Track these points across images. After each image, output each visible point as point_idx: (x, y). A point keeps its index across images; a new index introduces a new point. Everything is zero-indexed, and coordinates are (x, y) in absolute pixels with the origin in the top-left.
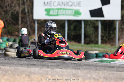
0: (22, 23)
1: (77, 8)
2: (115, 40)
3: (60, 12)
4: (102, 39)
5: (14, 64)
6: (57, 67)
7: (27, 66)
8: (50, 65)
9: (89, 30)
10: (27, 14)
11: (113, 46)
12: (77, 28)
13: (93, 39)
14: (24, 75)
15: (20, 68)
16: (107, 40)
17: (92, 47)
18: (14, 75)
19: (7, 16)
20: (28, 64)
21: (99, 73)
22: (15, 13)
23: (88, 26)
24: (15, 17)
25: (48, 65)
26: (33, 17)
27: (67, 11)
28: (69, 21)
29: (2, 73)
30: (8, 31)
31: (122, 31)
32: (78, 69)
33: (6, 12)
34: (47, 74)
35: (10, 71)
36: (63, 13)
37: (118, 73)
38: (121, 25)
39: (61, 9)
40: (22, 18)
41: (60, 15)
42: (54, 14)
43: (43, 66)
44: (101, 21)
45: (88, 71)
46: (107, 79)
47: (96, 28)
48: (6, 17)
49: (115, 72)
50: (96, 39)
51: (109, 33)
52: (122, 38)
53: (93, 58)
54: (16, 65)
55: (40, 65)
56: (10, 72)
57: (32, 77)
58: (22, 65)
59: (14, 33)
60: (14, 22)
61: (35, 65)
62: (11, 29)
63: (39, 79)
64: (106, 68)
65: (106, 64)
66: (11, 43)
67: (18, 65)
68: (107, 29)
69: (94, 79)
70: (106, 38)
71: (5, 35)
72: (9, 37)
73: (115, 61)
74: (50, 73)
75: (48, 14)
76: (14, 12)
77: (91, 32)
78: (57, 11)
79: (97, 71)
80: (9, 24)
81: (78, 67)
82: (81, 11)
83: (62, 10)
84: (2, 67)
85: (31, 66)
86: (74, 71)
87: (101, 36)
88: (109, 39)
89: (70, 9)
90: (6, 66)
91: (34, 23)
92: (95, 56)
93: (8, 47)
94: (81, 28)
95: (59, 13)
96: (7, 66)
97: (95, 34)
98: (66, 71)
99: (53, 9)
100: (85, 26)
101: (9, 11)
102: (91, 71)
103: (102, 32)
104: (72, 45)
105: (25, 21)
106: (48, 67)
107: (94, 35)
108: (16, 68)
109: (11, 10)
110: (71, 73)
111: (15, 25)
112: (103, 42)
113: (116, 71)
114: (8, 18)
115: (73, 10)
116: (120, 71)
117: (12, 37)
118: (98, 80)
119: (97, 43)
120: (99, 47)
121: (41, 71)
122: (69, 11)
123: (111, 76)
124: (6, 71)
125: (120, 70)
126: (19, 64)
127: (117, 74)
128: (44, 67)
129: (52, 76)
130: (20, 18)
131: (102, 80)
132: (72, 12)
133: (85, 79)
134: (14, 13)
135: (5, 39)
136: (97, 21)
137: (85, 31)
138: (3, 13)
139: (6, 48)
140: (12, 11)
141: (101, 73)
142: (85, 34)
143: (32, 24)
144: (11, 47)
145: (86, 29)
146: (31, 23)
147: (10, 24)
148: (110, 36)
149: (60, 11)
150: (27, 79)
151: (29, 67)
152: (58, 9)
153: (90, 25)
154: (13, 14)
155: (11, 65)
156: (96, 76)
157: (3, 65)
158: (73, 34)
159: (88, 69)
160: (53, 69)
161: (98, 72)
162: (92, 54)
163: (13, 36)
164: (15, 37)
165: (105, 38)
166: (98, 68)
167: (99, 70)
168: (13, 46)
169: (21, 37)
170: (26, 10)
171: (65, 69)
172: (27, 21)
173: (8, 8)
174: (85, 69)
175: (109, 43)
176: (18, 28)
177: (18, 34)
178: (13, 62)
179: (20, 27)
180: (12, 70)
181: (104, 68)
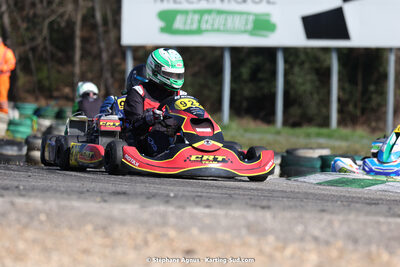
0: (82, 57)
1: (261, 9)
2: (385, 113)
3: (207, 22)
4: (340, 111)
5: (56, 191)
6: (197, 200)
7: (98, 199)
8: (172, 195)
9: (300, 80)
10: (101, 29)
12: (260, 75)
13: (312, 109)
14: (89, 228)
15: (76, 204)
16: (358, 113)
17: (308, 135)
18: (56, 226)
19: (36, 33)
20: (101, 192)
21: (330, 223)
22: (63, 24)
23: (296, 69)
24: (62, 39)
25: (168, 196)
26: (119, 39)
28: (235, 51)
29: (18, 221)
30: (40, 82)
32: (263, 208)
33: (33, 22)
34: (165, 224)
35: (44, 212)
36: (216, 27)
37: (391, 220)
39: (209, 12)
40: (84, 40)
41: (207, 31)
42: (187, 28)
43: (151, 196)
44: (339, 50)
45: (295, 214)
46: (355, 241)
47: (324, 75)
48: (33, 39)
49: (382, 219)
50: (324, 110)
51: (365, 91)
53: (312, 171)
54: (65, 196)
55: (142, 194)
56: (43, 217)
57: (116, 234)
58: (82, 193)
59: (57, 89)
60: (60, 54)
61: (124, 193)
62: (48, 78)
63: (139, 241)
64: (353, 205)
65: (355, 192)
66: (47, 123)
67: (69, 195)
68: (360, 77)
69: (316, 239)
70: (355, 106)
71: (30, 98)
72: (43, 102)
73: (383, 182)
74: (172, 220)
75: (168, 29)
76: (59, 20)
77: (308, 87)
78: (196, 17)
79: (324, 213)
80: (41, 60)
81: (265, 203)
82: (274, 19)
83: (213, 16)
84: (20, 201)
85: (113, 198)
86: (251, 215)
87: (339, 100)
88: (363, 111)
89: (241, 13)
90: (30, 197)
91: (124, 57)
92: (318, 164)
93: (39, 135)
94: (274, 73)
95: (204, 27)
96: (36, 197)
97: (318, 93)
98: (226, 215)
99: (185, 12)
100: (287, 67)
101: (44, 19)
102: (307, 216)
103: (341, 88)
104: (246, 130)
105: (95, 50)
106: (167, 200)
107: (316, 97)
108: (64, 203)
109: (48, 17)
110: (242, 222)
111: (60, 62)
113: (387, 216)
114: (39, 40)
115: (248, 14)
116: (399, 216)
117: (53, 103)
118: (327, 243)
119: (325, 122)
120: (330, 136)
121: (145, 216)
122: (237, 19)
123: (370, 231)
124: (32, 215)
125: (399, 213)
126: (73, 191)
127: (389, 224)
128: (152, 200)
129: (181, 229)
130: (78, 43)
131: (340, 244)
133: (285, 242)
134: (59, 23)
135: (30, 108)
136: (327, 50)
137: (287, 82)
138: (24, 26)
139: (31, 140)
140: (52, 18)
141: (337, 220)
142: (286, 94)
143: (117, 60)
145: (290, 77)
146: (113, 56)
147: (45, 61)
148: (369, 99)
149: (206, 17)
150: (99, 240)
151: (105, 201)
152: (202, 13)
153: (302, 63)
154: (56, 27)
155: (49, 194)
156: (323, 230)
157: (22, 196)
158: (247, 92)
159: (296, 207)
160: (183, 207)
161: (327, 217)
162: (310, 159)
163: (56, 98)
164: (62, 102)
165: (351, 107)
166: (329, 204)
167: (332, 213)
168: (55, 132)
169: (80, 103)
170: (98, 16)
171: (221, 208)
172: (100, 51)
173: (40, 9)
174: (284, 208)
175: (363, 123)
176: (72, 74)
177: (71, 95)
178: (54, 183)
179: (77, 70)
180: (50, 210)
181: (349, 206)
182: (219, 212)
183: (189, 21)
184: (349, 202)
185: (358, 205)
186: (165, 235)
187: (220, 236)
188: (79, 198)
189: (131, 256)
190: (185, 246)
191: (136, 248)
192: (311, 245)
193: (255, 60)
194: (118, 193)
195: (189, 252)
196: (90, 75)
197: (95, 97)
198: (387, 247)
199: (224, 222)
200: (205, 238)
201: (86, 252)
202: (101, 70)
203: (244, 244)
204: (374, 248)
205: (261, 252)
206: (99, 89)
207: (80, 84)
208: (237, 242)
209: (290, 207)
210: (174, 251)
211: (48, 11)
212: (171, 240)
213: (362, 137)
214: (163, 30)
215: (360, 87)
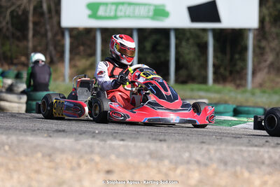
0: (34, 36)
2: (246, 74)
3: (121, 11)
4: (215, 73)
5: (16, 129)
6: (114, 135)
7: (46, 135)
8: (97, 132)
9: (186, 51)
10: (47, 16)
11: (241, 89)
12: (159, 48)
13: (195, 72)
14: (39, 155)
15: (30, 138)
16: (227, 74)
17: (192, 90)
18: (17, 154)
19: (1, 19)
20: (47, 130)
21: (208, 151)
22: (20, 13)
23: (184, 44)
24: (20, 23)
25: (94, 132)
26: (59, 23)
27: (137, 8)
28: (141, 31)
30: (4, 53)
31: (262, 54)
32: (161, 141)
34: (92, 152)
35: (8, 145)
37: (250, 149)
38: (259, 41)
39: (123, 4)
40: (35, 24)
41: (121, 17)
42: (107, 14)
43: (82, 133)
44: (214, 30)
45: (184, 145)
46: (226, 164)
47: (203, 47)
49: (244, 148)
50: (203, 72)
51: (232, 60)
52: (260, 70)
54: (22, 132)
55: (76, 131)
56: (7, 148)
57: (58, 160)
58: (34, 131)
59: (16, 58)
60: (18, 34)
61: (64, 131)
62: (10, 50)
63: (74, 164)
64: (223, 138)
65: (226, 130)
66: (9, 82)
67: (25, 132)
68: (228, 49)
69: (198, 162)
70: (225, 69)
72: (6, 67)
73: (245, 122)
74: (97, 149)
75: (94, 16)
76: (17, 9)
77: (192, 56)
78: (114, 7)
79: (203, 144)
80: (6, 38)
81: (162, 137)
82: (168, 9)
83: (126, 6)
85: (56, 134)
86: (153, 146)
87: (214, 65)
88: (231, 72)
91: (63, 35)
93: (4, 90)
94: (168, 46)
95: (119, 14)
96: (2, 134)
97: (199, 60)
98: (135, 145)
99: (106, 4)
100: (178, 42)
101: (7, 8)
102: (192, 146)
103: (215, 57)
105: (43, 30)
106: (93, 135)
107: (198, 63)
108: (21, 138)
109: (10, 7)
110: (146, 151)
111: (18, 39)
112: (219, 78)
113: (247, 146)
114: (4, 24)
115: (150, 5)
116: (256, 146)
117: (13, 68)
118: (206, 165)
119: (204, 81)
120: (207, 90)
121: (78, 146)
123: (236, 157)
125: (256, 143)
126: (27, 129)
127: (249, 151)
128: (83, 135)
129: (103, 156)
130: (31, 25)
131: (215, 166)
132: (149, 10)
133: (176, 165)
134: (17, 12)
136: (205, 30)
137: (177, 53)
140: (12, 8)
141: (212, 148)
142: (177, 60)
143: (59, 37)
144: (10, 90)
145: (180, 49)
146: (55, 35)
147: (8, 38)
148: (235, 65)
149: (120, 7)
150: (46, 164)
151: (50, 136)
152: (117, 4)
153: (188, 40)
154: (15, 14)
155: (11, 132)
156: (203, 156)
158: (149, 60)
159: (184, 140)
160: (105, 141)
161: (205, 147)
163: (16, 64)
164: (20, 67)
165: (222, 70)
166: (207, 138)
167: (209, 144)
168: (15, 89)
169: (33, 67)
170: (45, 6)
171: (131, 141)
172: (46, 31)
173: (4, 2)
174: (176, 141)
175: (231, 81)
176: (27, 48)
177: (26, 62)
178: (15, 124)
179: (30, 45)
180: (12, 143)
181: (221, 139)
182: (131, 144)
183: (108, 10)
184: (221, 137)
185: (227, 138)
186: (92, 160)
187: (131, 160)
188: (32, 134)
189: (69, 174)
190: (107, 168)
191: (72, 169)
192: (194, 167)
193: (154, 37)
194: (60, 131)
195: (109, 172)
196: (39, 48)
197: (43, 63)
198: (248, 168)
199: (133, 151)
200: (120, 162)
201: (37, 172)
202: (47, 44)
203: (148, 166)
204: (238, 168)
205: (159, 172)
206: (46, 58)
207: (32, 54)
208: (143, 164)
209: (181, 140)
210: (98, 171)
211: (9, 4)
212: (97, 164)
213: (230, 91)
214: (91, 16)
215: (228, 57)
